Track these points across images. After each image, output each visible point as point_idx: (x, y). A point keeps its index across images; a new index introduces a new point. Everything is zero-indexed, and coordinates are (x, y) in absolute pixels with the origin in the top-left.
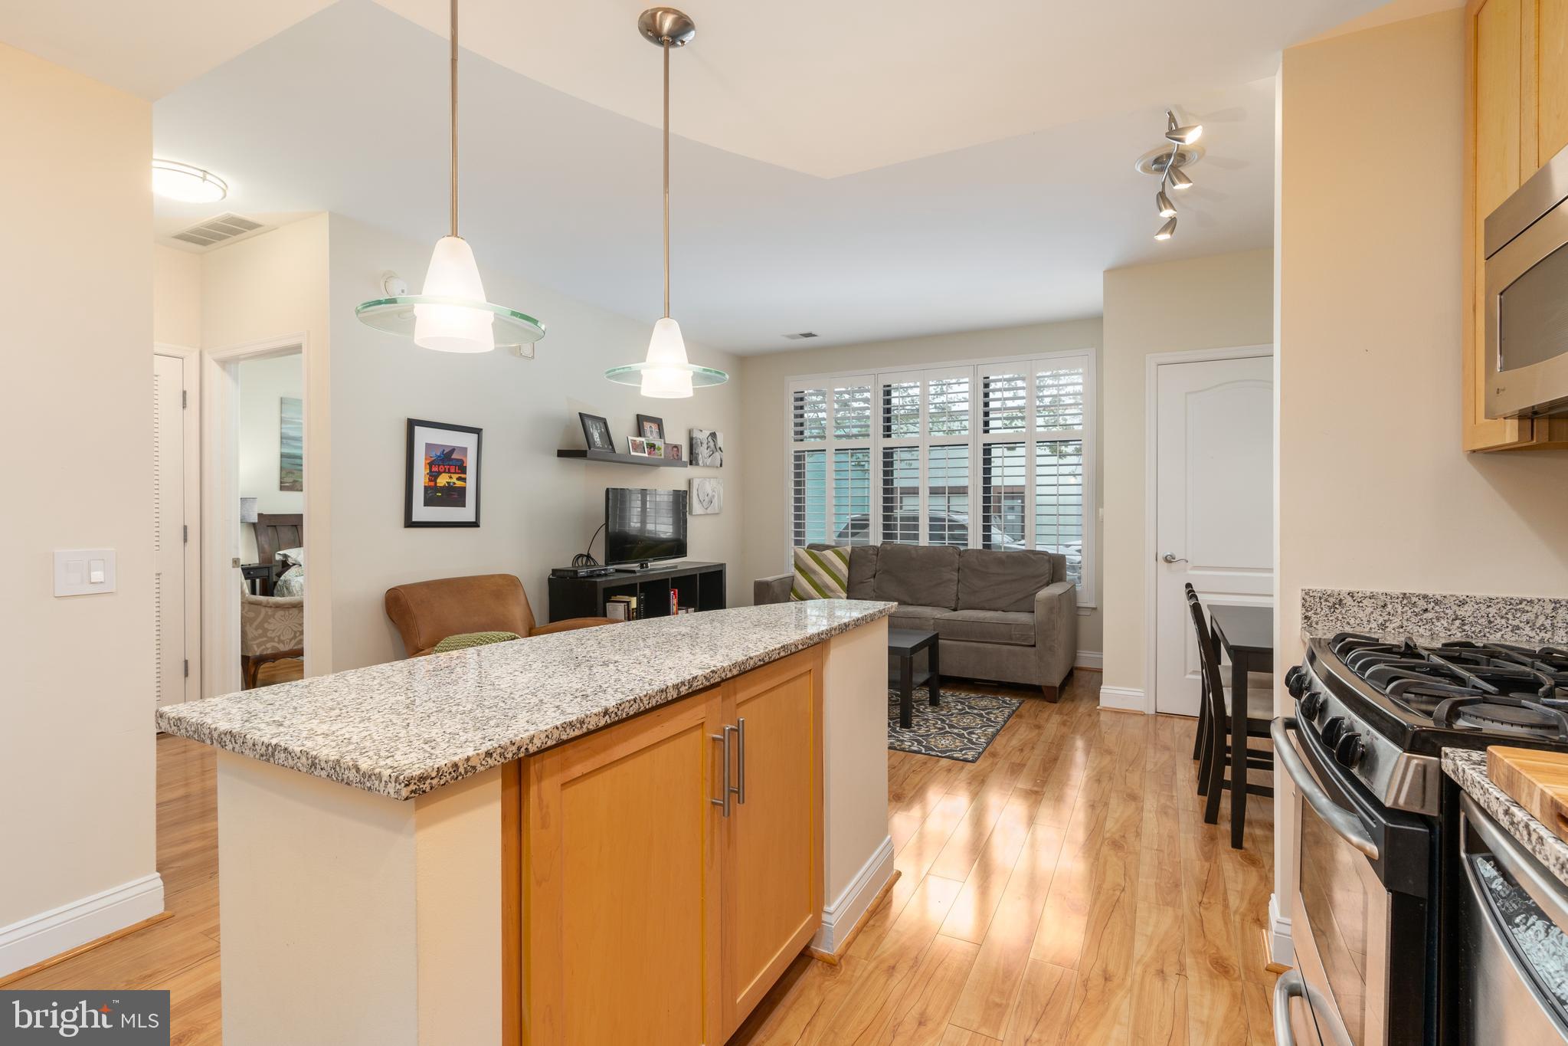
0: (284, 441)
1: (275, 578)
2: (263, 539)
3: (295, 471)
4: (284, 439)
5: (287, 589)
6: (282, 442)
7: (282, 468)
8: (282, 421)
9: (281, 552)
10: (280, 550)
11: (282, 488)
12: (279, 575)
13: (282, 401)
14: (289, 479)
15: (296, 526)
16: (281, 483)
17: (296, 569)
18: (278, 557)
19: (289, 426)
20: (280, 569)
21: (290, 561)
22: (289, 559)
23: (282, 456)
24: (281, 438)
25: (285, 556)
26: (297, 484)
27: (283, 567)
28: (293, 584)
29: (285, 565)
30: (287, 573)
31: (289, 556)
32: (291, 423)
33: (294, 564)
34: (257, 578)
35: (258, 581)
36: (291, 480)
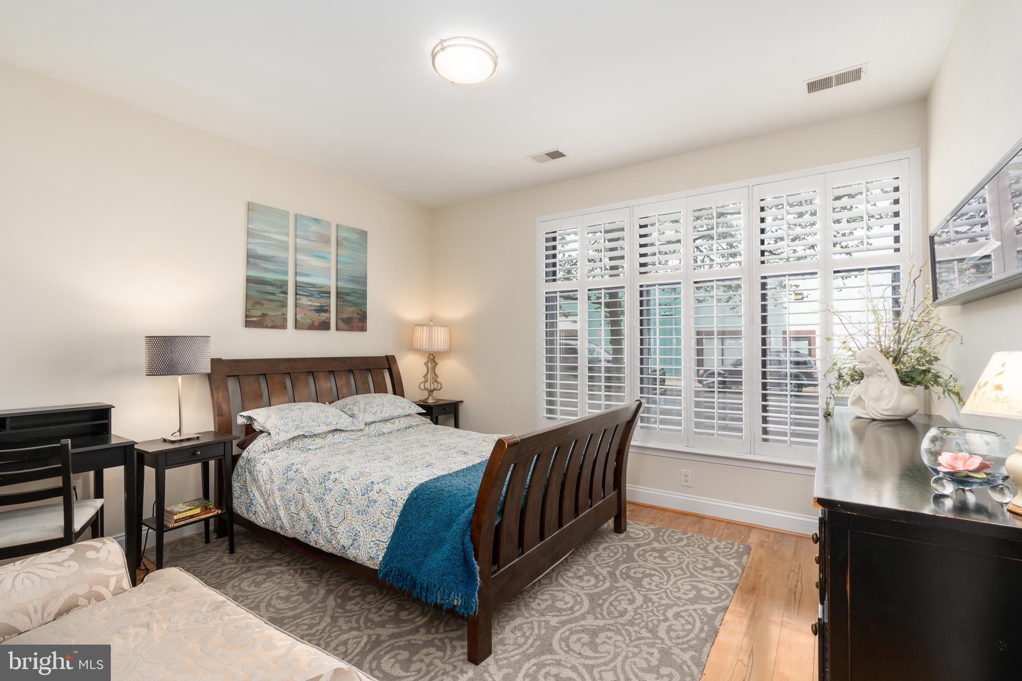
0: (252, 261)
1: (236, 451)
2: (220, 394)
3: (264, 302)
4: (252, 258)
5: (250, 473)
6: (248, 262)
7: (248, 297)
8: (250, 234)
9: (245, 414)
10: (244, 410)
11: (248, 324)
12: (243, 446)
13: (250, 207)
14: (257, 312)
15: (265, 375)
16: (247, 316)
17: (265, 439)
18: (241, 421)
19: (257, 241)
20: (243, 437)
21: (257, 427)
22: (255, 423)
23: (249, 280)
24: (248, 256)
25: (250, 418)
26: (267, 318)
27: (246, 435)
28: (259, 467)
29: (251, 432)
30: (251, 445)
31: (255, 420)
32: (262, 237)
33: (262, 432)
34: (211, 458)
35: (212, 463)
36: (259, 313)
